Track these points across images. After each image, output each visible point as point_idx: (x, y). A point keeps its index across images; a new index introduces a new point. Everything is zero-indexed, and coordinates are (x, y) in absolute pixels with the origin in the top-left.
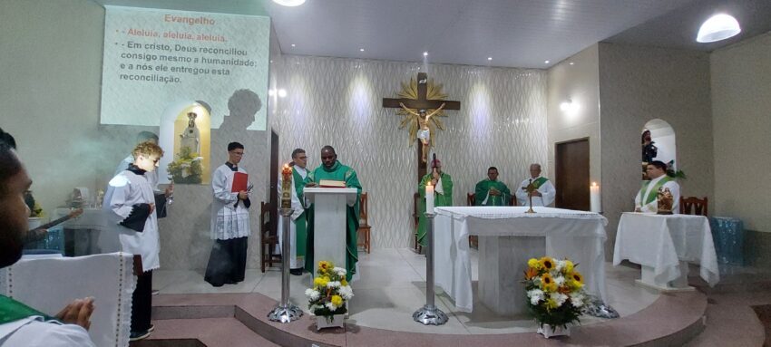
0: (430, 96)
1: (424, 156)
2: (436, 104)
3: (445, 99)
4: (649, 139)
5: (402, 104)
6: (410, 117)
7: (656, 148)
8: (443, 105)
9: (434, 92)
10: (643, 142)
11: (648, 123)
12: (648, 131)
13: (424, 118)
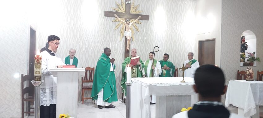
0: (133, 11)
1: (128, 46)
2: (135, 16)
3: (141, 14)
4: (244, 41)
5: (116, 15)
6: (120, 23)
7: (247, 45)
8: (140, 17)
9: (134, 9)
10: (241, 42)
11: (244, 32)
12: (244, 36)
13: (128, 24)
